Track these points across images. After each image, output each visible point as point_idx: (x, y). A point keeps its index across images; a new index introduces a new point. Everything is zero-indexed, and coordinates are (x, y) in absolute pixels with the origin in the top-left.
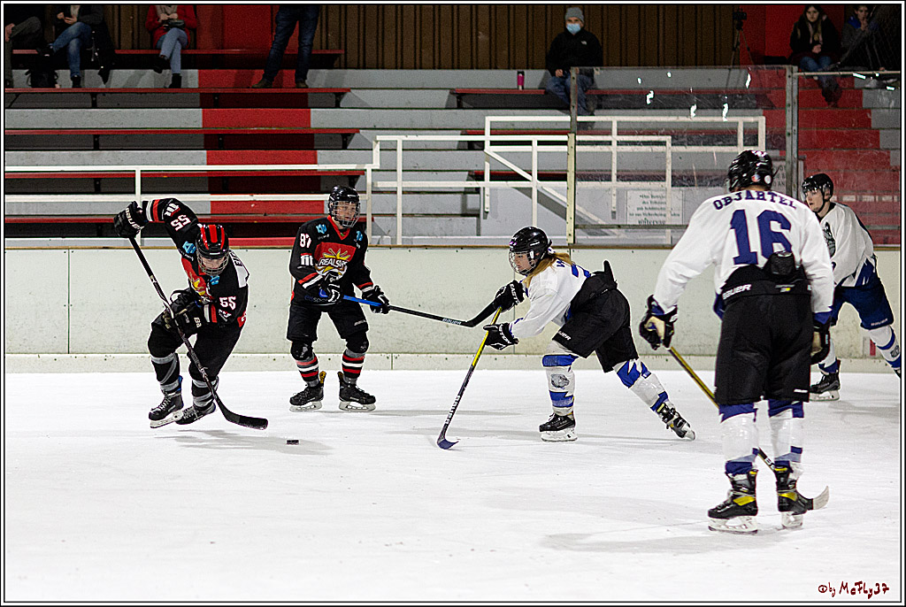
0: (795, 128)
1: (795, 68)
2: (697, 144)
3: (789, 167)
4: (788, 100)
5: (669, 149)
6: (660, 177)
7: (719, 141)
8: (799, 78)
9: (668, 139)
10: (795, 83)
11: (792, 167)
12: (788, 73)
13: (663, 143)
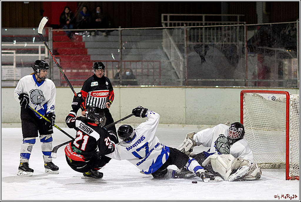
0: (52, 48)
1: (52, 28)
2: (20, 53)
3: (50, 61)
4: (49, 39)
5: (15, 55)
6: (12, 64)
7: (27, 52)
8: (53, 32)
9: (14, 51)
10: (52, 33)
11: (51, 61)
12: (49, 30)
13: (13, 53)
